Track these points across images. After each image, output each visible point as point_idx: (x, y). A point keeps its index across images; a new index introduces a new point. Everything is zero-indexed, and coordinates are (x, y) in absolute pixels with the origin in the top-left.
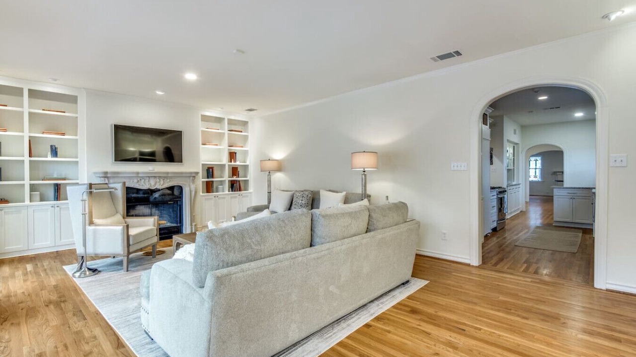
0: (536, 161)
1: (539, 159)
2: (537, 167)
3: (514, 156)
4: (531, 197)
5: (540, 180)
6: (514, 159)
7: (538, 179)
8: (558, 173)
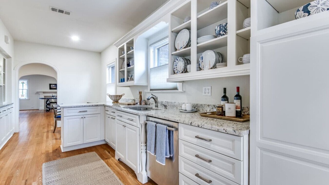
0: (23, 83)
1: (25, 82)
2: (24, 88)
3: (4, 71)
4: (21, 112)
5: (26, 98)
6: (4, 74)
7: (25, 97)
8: (40, 93)
